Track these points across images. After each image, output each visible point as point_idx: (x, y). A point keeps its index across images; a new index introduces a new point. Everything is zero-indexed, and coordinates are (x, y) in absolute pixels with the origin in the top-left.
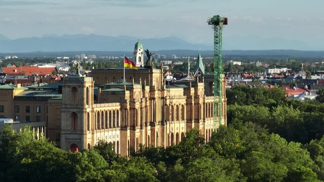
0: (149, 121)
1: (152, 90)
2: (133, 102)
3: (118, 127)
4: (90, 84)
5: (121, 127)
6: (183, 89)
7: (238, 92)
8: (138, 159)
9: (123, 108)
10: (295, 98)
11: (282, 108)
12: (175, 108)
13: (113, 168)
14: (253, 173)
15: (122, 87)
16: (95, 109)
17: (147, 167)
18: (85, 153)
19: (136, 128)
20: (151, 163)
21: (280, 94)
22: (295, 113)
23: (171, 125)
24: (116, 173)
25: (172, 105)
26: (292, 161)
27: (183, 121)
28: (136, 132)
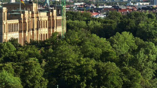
0: (31, 28)
1: (33, 13)
2: (24, 19)
3: (18, 31)
4: (5, 11)
5: (19, 31)
6: (46, 13)
7: (69, 14)
8: (32, 46)
9: (20, 22)
10: (94, 17)
11: (92, 22)
12: (43, 22)
13: (20, 50)
14: (86, 52)
15: (20, 12)
16: (8, 23)
17: (36, 50)
18: (5, 44)
19: (26, 31)
20: (37, 48)
21: (88, 15)
22: (99, 24)
23: (41, 30)
24: (23, 53)
25: (41, 21)
26: (103, 47)
27: (47, 28)
28: (26, 33)
